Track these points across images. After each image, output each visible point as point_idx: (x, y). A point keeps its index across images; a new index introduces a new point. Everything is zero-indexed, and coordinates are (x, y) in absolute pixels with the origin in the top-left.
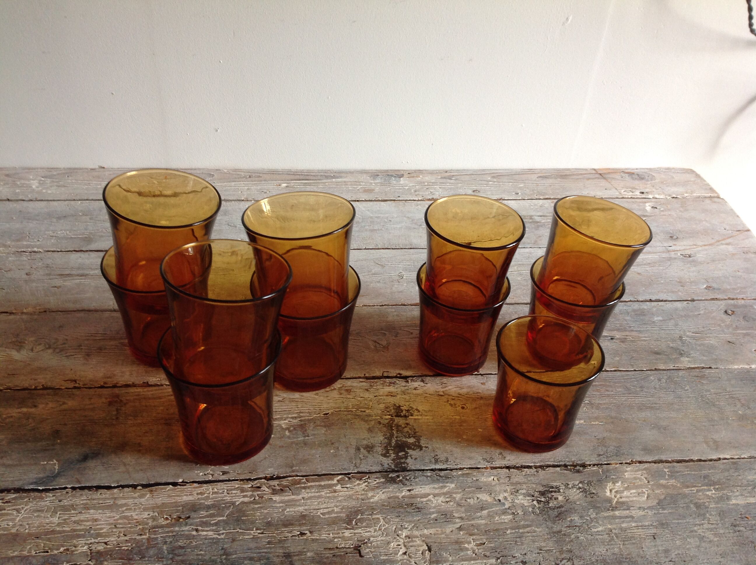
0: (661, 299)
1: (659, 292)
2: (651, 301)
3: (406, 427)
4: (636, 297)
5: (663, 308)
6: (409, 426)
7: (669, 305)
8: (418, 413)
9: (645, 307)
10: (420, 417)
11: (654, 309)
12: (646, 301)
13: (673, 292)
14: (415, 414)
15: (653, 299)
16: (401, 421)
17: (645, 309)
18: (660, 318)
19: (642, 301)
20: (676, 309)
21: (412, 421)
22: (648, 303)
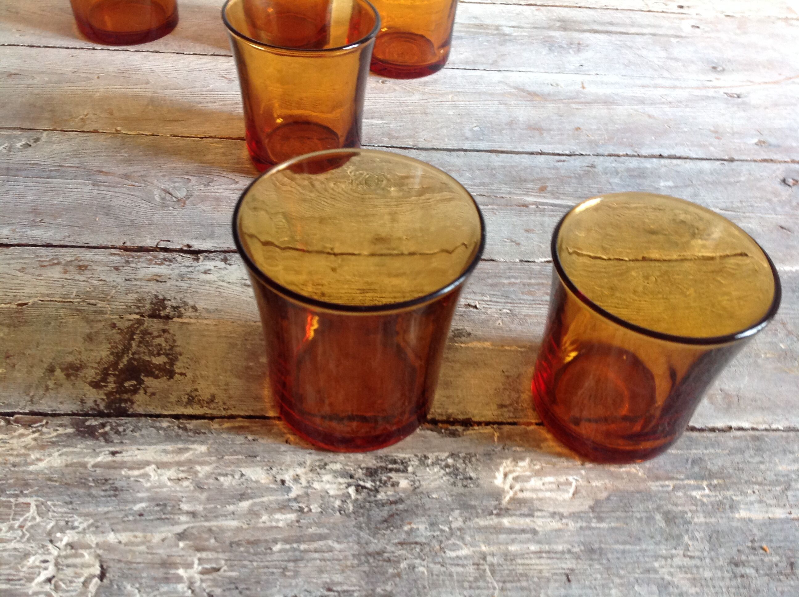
0: (678, 155)
1: (676, 144)
2: (661, 156)
3: (159, 336)
4: (636, 149)
5: (678, 169)
6: (166, 335)
7: (689, 165)
8: (193, 314)
9: (649, 166)
10: (193, 321)
11: (663, 169)
12: (653, 156)
13: (700, 146)
14: (188, 314)
15: (666, 153)
16: (154, 325)
17: (647, 168)
18: (670, 184)
19: (646, 157)
20: (701, 172)
21: (177, 326)
22: (655, 160)
